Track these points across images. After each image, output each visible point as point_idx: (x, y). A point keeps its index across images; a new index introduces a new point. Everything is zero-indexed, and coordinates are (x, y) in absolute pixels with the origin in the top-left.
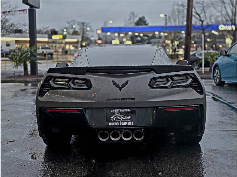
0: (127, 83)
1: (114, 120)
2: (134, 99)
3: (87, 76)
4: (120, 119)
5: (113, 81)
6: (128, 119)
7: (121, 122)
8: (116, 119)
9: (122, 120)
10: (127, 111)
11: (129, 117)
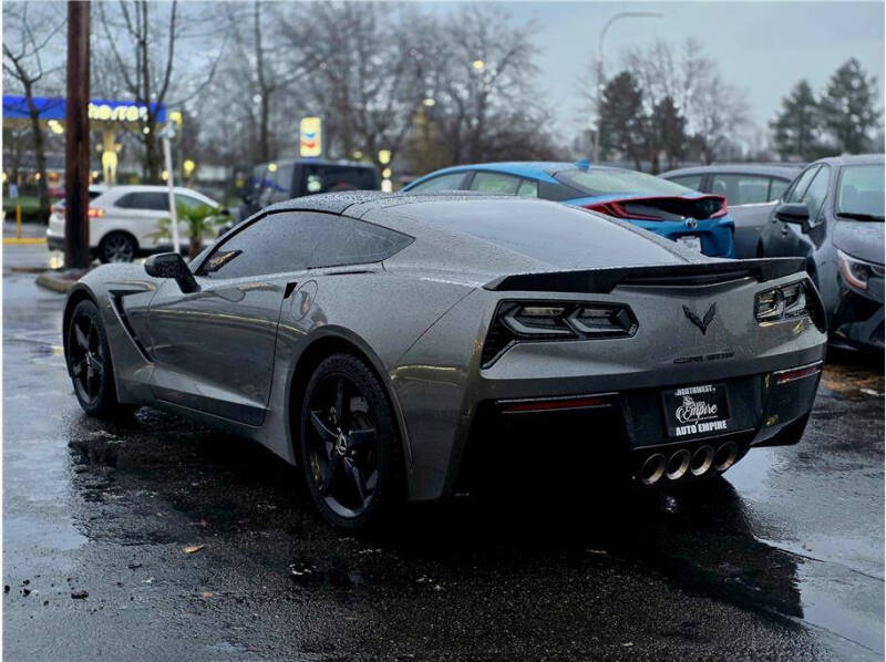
0: (713, 309)
1: (682, 419)
2: (731, 355)
3: (617, 296)
4: (696, 417)
5: (684, 308)
6: (712, 414)
7: (700, 422)
8: (687, 415)
9: (701, 416)
10: (707, 390)
11: (714, 407)
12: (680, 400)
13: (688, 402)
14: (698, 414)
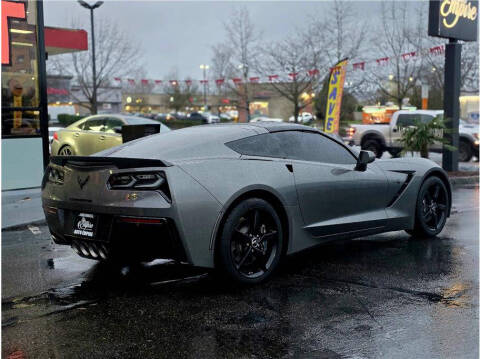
1: (79, 227)
6: (90, 229)
8: (82, 226)
9: (87, 228)
10: (91, 217)
11: (92, 225)
13: (84, 220)
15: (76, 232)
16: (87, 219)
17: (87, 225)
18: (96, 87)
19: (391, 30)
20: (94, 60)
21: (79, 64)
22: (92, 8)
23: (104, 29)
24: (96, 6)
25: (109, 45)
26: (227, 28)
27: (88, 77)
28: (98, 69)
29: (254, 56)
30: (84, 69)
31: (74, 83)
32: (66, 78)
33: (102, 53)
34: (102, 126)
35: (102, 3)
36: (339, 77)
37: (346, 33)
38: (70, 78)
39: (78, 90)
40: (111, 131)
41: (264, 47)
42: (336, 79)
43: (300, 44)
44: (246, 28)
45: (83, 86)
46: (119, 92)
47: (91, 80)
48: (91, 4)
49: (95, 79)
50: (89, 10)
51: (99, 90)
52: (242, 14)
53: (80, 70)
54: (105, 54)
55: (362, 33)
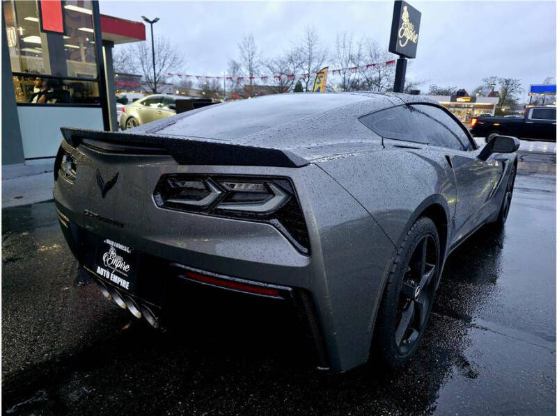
0: (114, 178)
4: (114, 267)
6: (124, 272)
7: (114, 272)
8: (110, 262)
9: (118, 268)
10: (125, 250)
11: (128, 266)
12: (107, 248)
13: (113, 252)
14: (117, 266)
15: (100, 271)
16: (119, 252)
17: (118, 263)
18: (156, 83)
19: (342, 55)
20: (154, 65)
21: (145, 66)
22: (152, 23)
23: (161, 45)
24: (155, 21)
25: (164, 55)
26: (240, 48)
27: (151, 76)
28: (157, 71)
29: (256, 67)
30: (149, 71)
31: (144, 79)
32: (138, 76)
33: (160, 60)
34: (159, 104)
35: (158, 19)
36: (322, 79)
37: (314, 55)
38: (141, 76)
39: (145, 84)
40: (166, 108)
41: (264, 62)
42: (320, 81)
43: (285, 60)
44: (252, 48)
45: (149, 82)
46: (171, 87)
47: (153, 78)
48: (151, 20)
49: (155, 78)
50: (150, 24)
51: (158, 85)
52: (249, 39)
53: (146, 70)
54: (162, 61)
55: (324, 56)
